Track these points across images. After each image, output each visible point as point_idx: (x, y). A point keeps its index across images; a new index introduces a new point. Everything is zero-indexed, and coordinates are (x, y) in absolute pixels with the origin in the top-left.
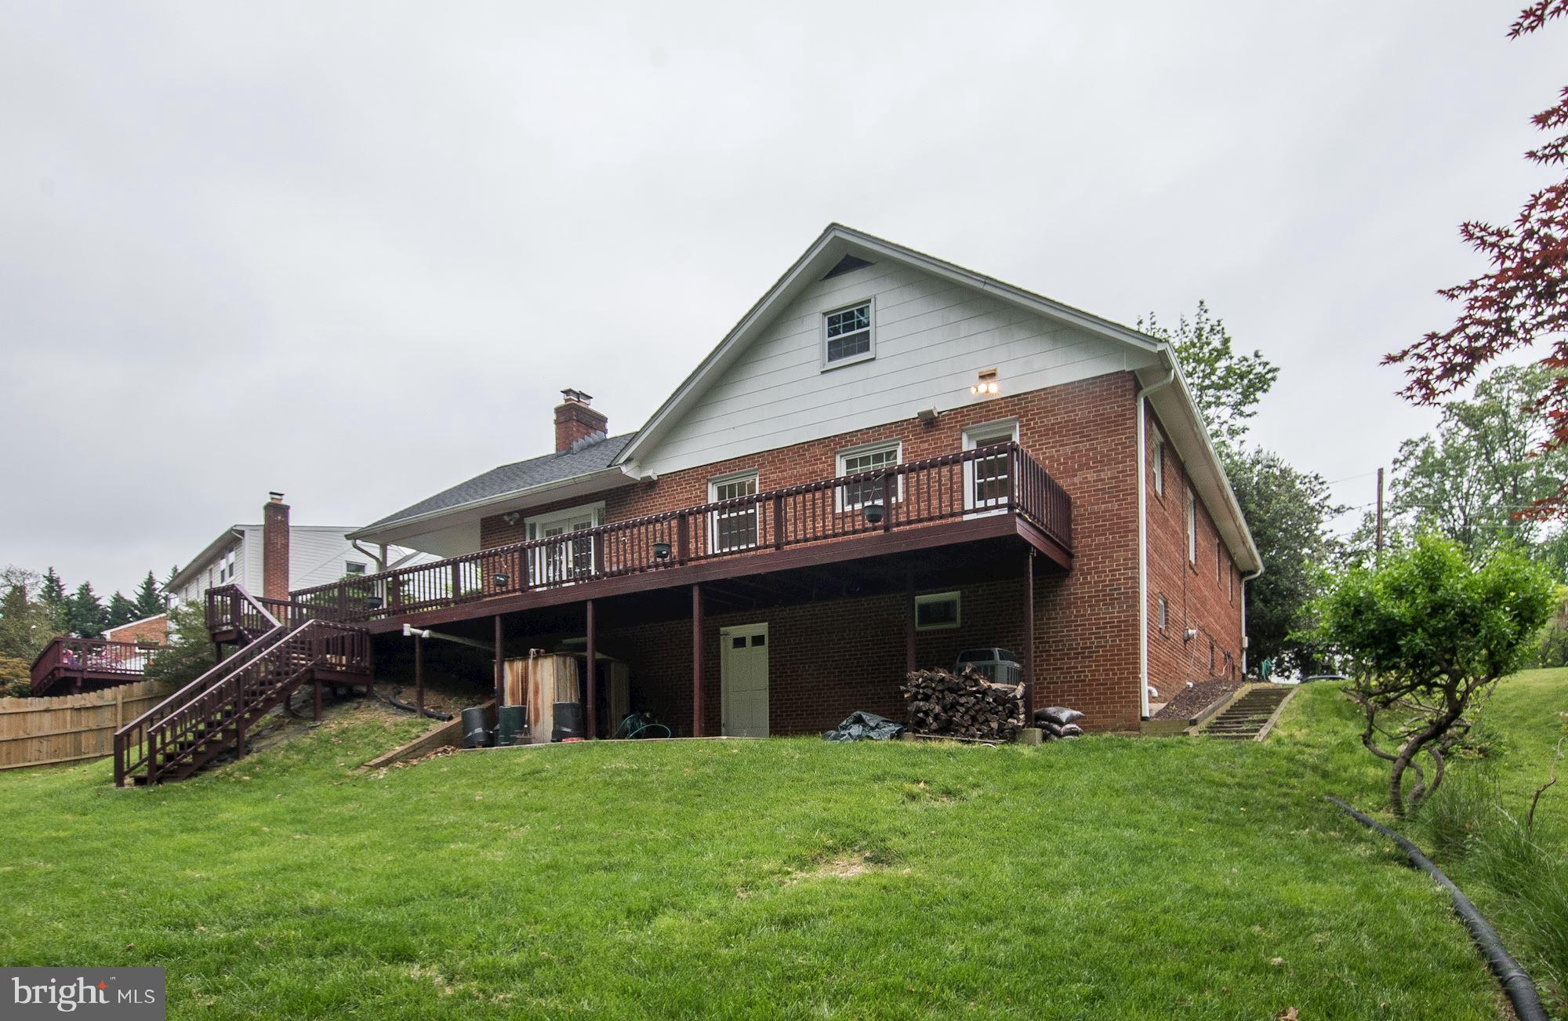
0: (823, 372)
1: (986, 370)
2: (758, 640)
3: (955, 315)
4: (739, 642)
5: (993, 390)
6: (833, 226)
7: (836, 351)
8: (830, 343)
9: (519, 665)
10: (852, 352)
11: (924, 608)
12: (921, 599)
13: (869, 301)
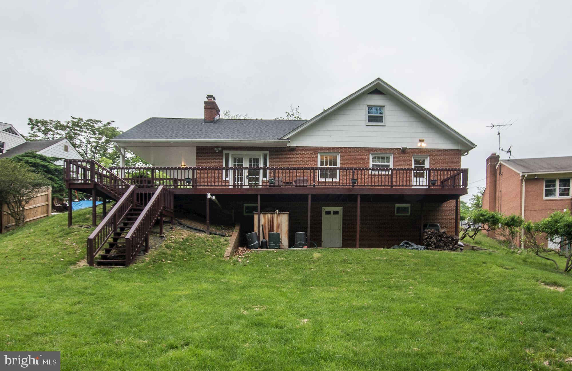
0: (367, 125)
1: (422, 139)
2: (336, 213)
3: (412, 119)
4: (328, 213)
5: (424, 145)
6: (379, 79)
7: (371, 119)
8: (369, 116)
9: (268, 216)
10: (376, 121)
11: (398, 208)
12: (397, 205)
13: (384, 106)
